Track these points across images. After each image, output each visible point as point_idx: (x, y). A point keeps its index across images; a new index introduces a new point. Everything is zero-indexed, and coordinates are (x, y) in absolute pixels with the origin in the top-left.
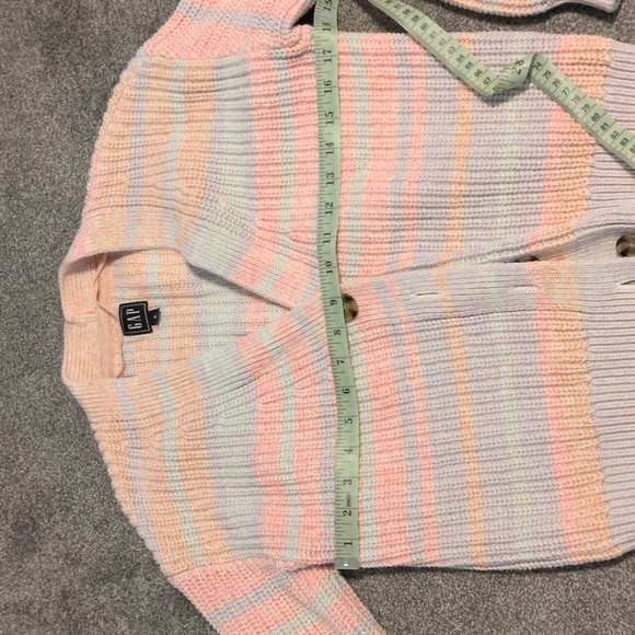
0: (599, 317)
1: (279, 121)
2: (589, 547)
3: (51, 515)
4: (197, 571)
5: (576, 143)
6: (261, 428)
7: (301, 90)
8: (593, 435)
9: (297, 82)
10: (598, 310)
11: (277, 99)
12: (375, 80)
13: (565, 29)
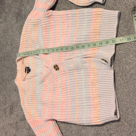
0: (100, 70)
1: (47, 30)
2: (95, 121)
3: (15, 107)
4: (32, 120)
5: (95, 32)
6: (43, 92)
7: (51, 23)
8: (98, 96)
9: (50, 22)
10: (100, 69)
11: (46, 25)
12: (63, 20)
13: (96, 7)
